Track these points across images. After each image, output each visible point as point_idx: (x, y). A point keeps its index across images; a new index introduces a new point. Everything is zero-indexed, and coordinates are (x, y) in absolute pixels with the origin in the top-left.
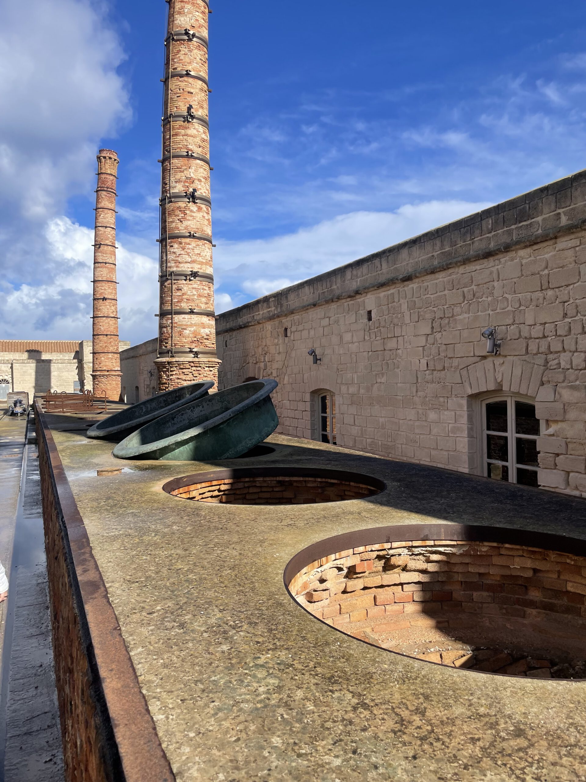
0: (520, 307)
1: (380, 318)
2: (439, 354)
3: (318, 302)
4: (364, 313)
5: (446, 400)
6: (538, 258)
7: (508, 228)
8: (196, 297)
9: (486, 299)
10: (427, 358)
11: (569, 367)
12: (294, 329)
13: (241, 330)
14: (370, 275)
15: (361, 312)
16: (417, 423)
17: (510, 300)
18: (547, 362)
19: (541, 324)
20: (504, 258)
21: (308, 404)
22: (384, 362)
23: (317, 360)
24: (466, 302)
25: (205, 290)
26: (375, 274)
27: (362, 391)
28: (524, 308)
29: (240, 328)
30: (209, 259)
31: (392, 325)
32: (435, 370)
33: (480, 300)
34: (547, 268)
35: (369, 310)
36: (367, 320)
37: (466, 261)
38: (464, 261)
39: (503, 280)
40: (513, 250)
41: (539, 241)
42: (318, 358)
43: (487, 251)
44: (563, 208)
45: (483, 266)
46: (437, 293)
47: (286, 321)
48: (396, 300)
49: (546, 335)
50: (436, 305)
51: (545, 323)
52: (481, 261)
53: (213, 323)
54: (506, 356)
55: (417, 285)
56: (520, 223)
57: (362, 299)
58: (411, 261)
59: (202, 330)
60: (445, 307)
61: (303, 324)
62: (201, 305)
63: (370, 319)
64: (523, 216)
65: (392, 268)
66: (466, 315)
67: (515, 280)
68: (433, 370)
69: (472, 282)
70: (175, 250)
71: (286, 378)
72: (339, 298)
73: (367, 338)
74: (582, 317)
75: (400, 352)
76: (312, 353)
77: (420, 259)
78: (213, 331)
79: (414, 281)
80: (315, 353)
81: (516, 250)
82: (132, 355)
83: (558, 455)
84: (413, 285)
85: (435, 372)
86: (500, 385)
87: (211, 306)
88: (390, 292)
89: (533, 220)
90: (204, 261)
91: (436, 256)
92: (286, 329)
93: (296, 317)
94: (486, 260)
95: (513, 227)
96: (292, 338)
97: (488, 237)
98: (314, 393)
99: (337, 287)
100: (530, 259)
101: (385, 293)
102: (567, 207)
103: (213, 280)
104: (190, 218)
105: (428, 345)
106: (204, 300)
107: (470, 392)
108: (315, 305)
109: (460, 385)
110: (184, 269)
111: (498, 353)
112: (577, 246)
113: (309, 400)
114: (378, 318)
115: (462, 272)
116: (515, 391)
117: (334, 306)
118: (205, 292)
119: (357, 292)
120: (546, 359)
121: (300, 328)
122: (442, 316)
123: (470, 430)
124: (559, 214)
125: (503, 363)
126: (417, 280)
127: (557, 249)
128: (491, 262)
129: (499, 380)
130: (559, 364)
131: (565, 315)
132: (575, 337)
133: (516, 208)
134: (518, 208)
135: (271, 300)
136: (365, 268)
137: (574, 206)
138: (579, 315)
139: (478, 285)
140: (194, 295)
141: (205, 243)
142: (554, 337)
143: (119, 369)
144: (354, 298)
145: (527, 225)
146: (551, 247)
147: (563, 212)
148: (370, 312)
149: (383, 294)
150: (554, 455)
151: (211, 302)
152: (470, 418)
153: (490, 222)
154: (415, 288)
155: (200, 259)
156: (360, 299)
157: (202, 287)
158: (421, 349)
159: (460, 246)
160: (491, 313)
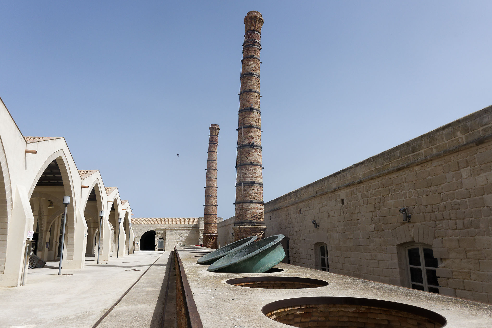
0: (418, 196)
1: (348, 203)
2: (380, 222)
3: (316, 195)
4: (339, 200)
5: (385, 248)
6: (424, 170)
7: (408, 156)
8: (254, 194)
9: (401, 192)
10: (374, 225)
11: (448, 228)
12: (304, 209)
13: (278, 210)
14: (341, 180)
15: (338, 200)
16: (372, 261)
17: (413, 192)
18: (436, 225)
19: (430, 205)
20: (408, 171)
21: (313, 251)
22: (352, 227)
23: (317, 226)
24: (391, 194)
25: (259, 190)
26: (344, 180)
27: (341, 243)
28: (421, 196)
29: (277, 209)
30: (261, 175)
31: (354, 207)
32: (378, 231)
33: (398, 193)
34: (429, 175)
35: (342, 199)
36: (341, 204)
37: (389, 173)
38: (387, 173)
39: (408, 182)
40: (411, 167)
41: (423, 161)
42: (317, 225)
43: (398, 167)
44: (433, 145)
45: (397, 175)
46: (376, 189)
47: (301, 205)
48: (355, 193)
49: (434, 211)
50: (376, 196)
51: (432, 204)
52: (396, 172)
53: (263, 207)
54: (414, 223)
55: (365, 186)
56: (413, 153)
57: (338, 193)
58: (361, 173)
59: (257, 211)
60: (381, 197)
61: (309, 207)
62: (256, 198)
63: (343, 203)
64: (414, 150)
65: (352, 177)
66: (392, 201)
67: (414, 182)
68: (377, 231)
69: (393, 183)
70: (244, 171)
71: (301, 236)
72: (326, 193)
73: (342, 214)
74: (451, 201)
75: (359, 221)
76: (314, 222)
77: (366, 172)
78: (263, 211)
79: (363, 183)
80: (315, 222)
81: (413, 167)
82: (223, 225)
83: (448, 278)
84: (363, 186)
85: (379, 232)
86: (413, 238)
87: (262, 199)
88: (352, 189)
89: (419, 152)
90: (258, 176)
91: (373, 170)
92: (300, 210)
93: (306, 203)
94: (398, 172)
95: (410, 155)
96: (304, 214)
97: (398, 160)
98: (316, 244)
99: (326, 187)
100: (420, 171)
101: (350, 190)
102: (435, 145)
103: (262, 185)
104: (251, 155)
105: (374, 217)
106: (258, 195)
107: (398, 243)
108: (314, 197)
109: (392, 239)
110: (248, 180)
111: (410, 221)
112: (443, 164)
113: (314, 249)
114: (347, 203)
115: (387, 178)
116: (421, 242)
117: (324, 197)
118: (259, 191)
119: (335, 190)
120: (435, 224)
121: (308, 209)
122: (379, 201)
123: (400, 265)
124: (432, 148)
125: (413, 226)
126: (365, 183)
127: (433, 166)
128: (401, 173)
129: (412, 236)
130: (442, 226)
131: (442, 200)
132: (449, 211)
133: (410, 145)
134: (411, 146)
135: (292, 194)
136: (338, 177)
137: (439, 144)
138: (449, 200)
139: (396, 185)
140: (253, 193)
141: (258, 167)
142: (438, 212)
143: (217, 232)
144: (334, 193)
145: (417, 154)
146: (430, 165)
147: (434, 147)
148: (343, 200)
149: (348, 190)
150: (446, 279)
151: (262, 196)
152: (400, 258)
153: (399, 153)
154: (364, 187)
155: (256, 175)
156: (337, 193)
157: (257, 189)
158: (370, 219)
159: (385, 165)
160: (404, 199)
